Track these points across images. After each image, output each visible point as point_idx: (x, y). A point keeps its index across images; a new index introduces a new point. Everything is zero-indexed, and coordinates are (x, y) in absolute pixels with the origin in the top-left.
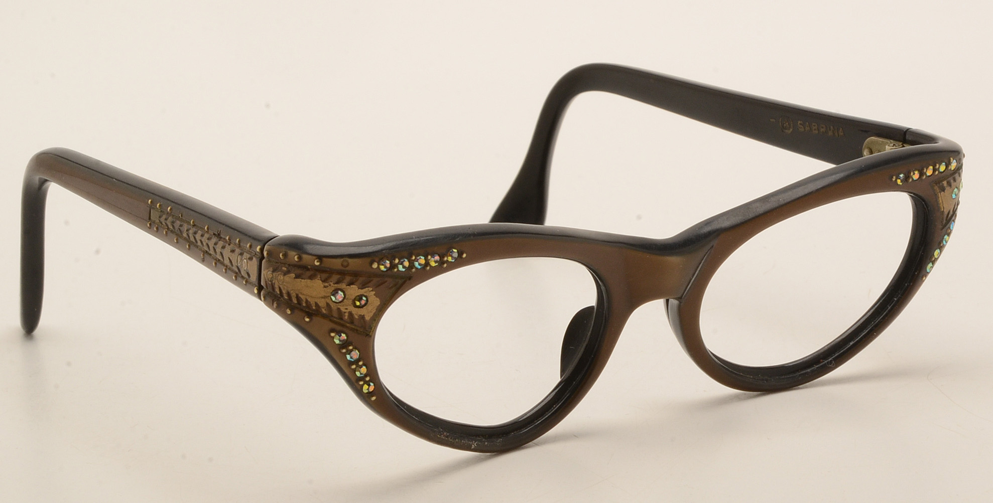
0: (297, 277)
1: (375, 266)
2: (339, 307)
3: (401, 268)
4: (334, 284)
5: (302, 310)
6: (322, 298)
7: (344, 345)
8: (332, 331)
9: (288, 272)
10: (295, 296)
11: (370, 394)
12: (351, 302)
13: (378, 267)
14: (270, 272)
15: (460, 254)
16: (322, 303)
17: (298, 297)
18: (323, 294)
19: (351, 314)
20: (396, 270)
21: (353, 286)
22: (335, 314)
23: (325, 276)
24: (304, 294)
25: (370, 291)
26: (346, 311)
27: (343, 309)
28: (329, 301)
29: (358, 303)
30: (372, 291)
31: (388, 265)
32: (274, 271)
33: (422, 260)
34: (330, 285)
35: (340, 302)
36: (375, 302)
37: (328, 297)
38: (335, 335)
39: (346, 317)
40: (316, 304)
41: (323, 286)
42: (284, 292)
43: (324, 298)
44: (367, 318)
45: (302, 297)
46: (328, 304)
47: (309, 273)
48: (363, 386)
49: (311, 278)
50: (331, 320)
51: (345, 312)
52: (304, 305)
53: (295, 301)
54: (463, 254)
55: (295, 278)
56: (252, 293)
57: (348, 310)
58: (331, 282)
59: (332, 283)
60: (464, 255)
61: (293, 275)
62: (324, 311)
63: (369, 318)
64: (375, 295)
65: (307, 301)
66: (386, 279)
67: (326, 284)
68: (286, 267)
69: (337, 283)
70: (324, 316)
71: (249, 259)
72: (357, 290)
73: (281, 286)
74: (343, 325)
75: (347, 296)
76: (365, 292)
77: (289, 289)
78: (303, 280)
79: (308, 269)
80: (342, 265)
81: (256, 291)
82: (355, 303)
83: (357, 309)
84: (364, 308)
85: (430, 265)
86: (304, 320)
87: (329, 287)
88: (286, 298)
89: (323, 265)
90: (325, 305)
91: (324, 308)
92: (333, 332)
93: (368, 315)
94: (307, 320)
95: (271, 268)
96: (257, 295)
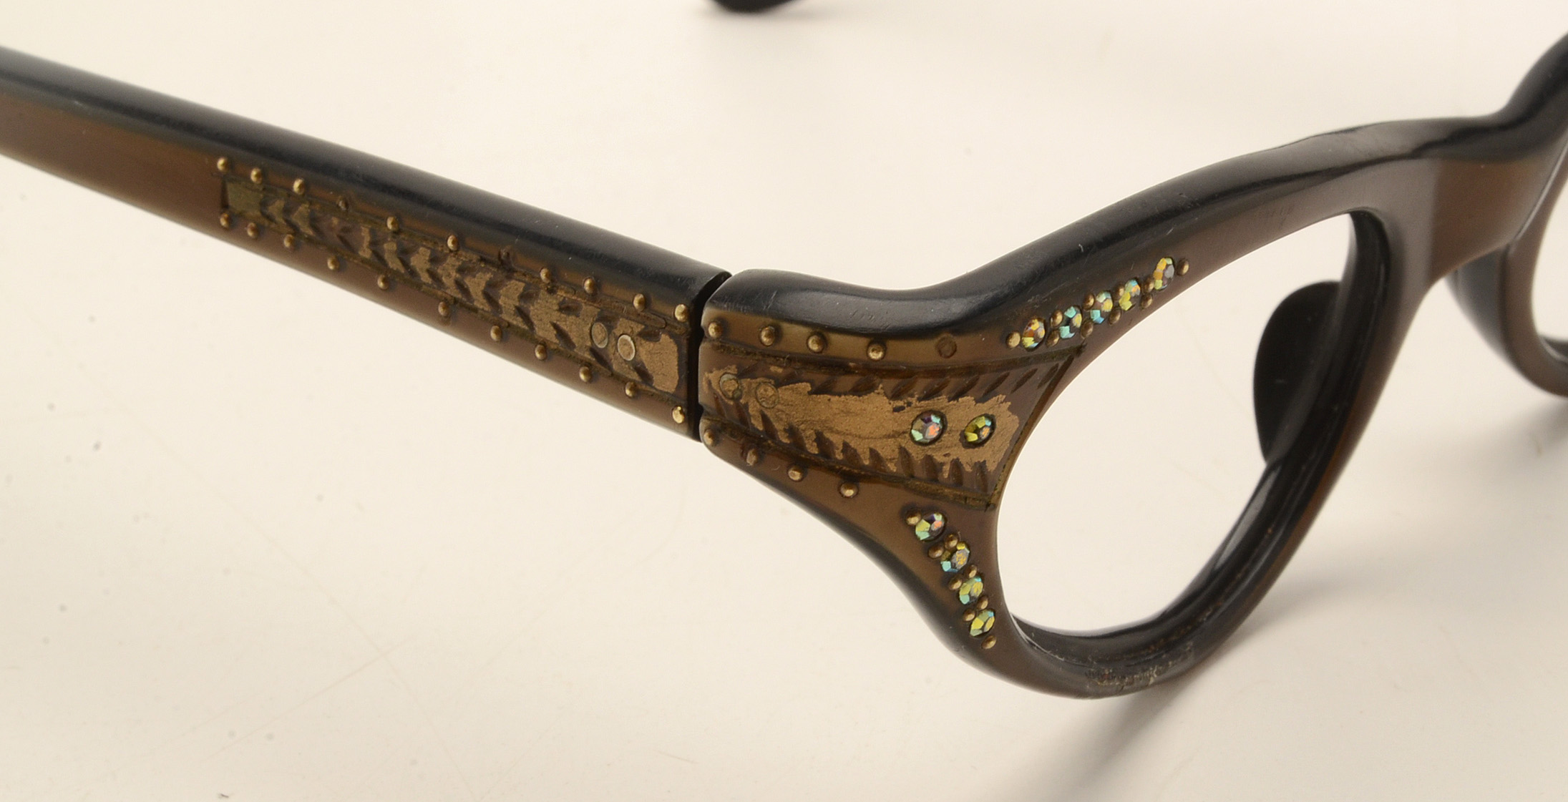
0: (818, 390)
1: (1015, 341)
2: (929, 453)
3: (1066, 332)
4: (919, 400)
5: (831, 470)
6: (889, 437)
7: (938, 540)
8: (911, 511)
9: (790, 379)
10: (814, 437)
11: (985, 636)
12: (957, 436)
13: (1021, 343)
14: (731, 377)
15: (1178, 267)
16: (888, 450)
17: (820, 439)
18: (891, 427)
19: (956, 465)
20: (1056, 340)
21: (965, 398)
22: (920, 472)
23: (892, 383)
24: (838, 432)
25: (1002, 403)
26: (946, 459)
27: (939, 457)
28: (904, 442)
29: (973, 437)
30: (1005, 401)
31: (1042, 333)
32: (741, 375)
33: (1105, 302)
34: (909, 404)
35: (934, 441)
36: (1009, 423)
37: (904, 433)
38: (919, 521)
39: (946, 475)
40: (874, 454)
41: (890, 408)
42: (779, 426)
43: (893, 436)
44: (991, 467)
45: (831, 439)
46: (904, 452)
47: (847, 381)
48: (971, 624)
49: (859, 390)
50: (906, 488)
51: (942, 464)
52: (840, 456)
53: (813, 449)
54: (1182, 267)
55: (810, 393)
56: (667, 421)
57: (951, 458)
58: (912, 396)
59: (914, 400)
60: (1186, 268)
61: (806, 387)
62: (892, 467)
63: (995, 465)
64: (1010, 409)
65: (846, 446)
66: (1033, 367)
67: (900, 403)
68: (780, 366)
69: (928, 396)
70: (892, 480)
71: (641, 335)
72: (972, 407)
73: (768, 413)
74: (934, 495)
75: (949, 425)
76: (992, 407)
77: (795, 422)
78: (835, 399)
79: (848, 371)
80: (940, 353)
81: (679, 418)
82: (966, 437)
83: (970, 450)
84: (986, 445)
85: (1121, 309)
86: (842, 495)
87: (907, 409)
88: (786, 441)
89: (890, 358)
90: (896, 454)
91: (891, 460)
92: (913, 515)
93: (990, 456)
94: (849, 493)
95: (734, 367)
96: (685, 429)
